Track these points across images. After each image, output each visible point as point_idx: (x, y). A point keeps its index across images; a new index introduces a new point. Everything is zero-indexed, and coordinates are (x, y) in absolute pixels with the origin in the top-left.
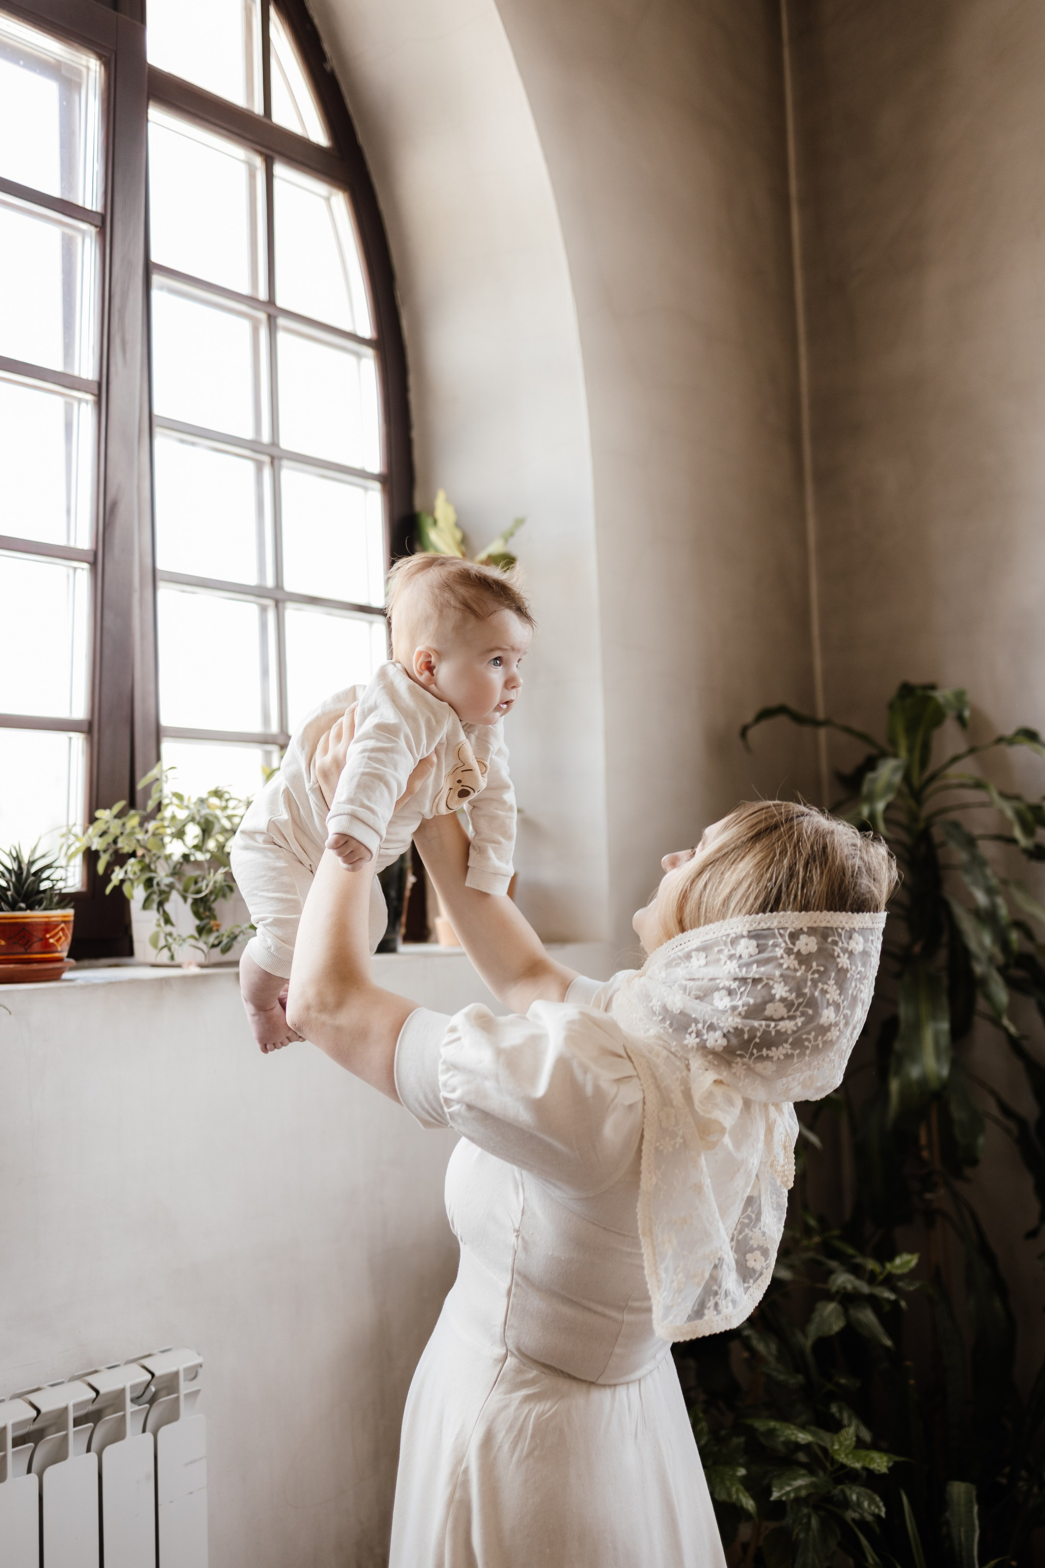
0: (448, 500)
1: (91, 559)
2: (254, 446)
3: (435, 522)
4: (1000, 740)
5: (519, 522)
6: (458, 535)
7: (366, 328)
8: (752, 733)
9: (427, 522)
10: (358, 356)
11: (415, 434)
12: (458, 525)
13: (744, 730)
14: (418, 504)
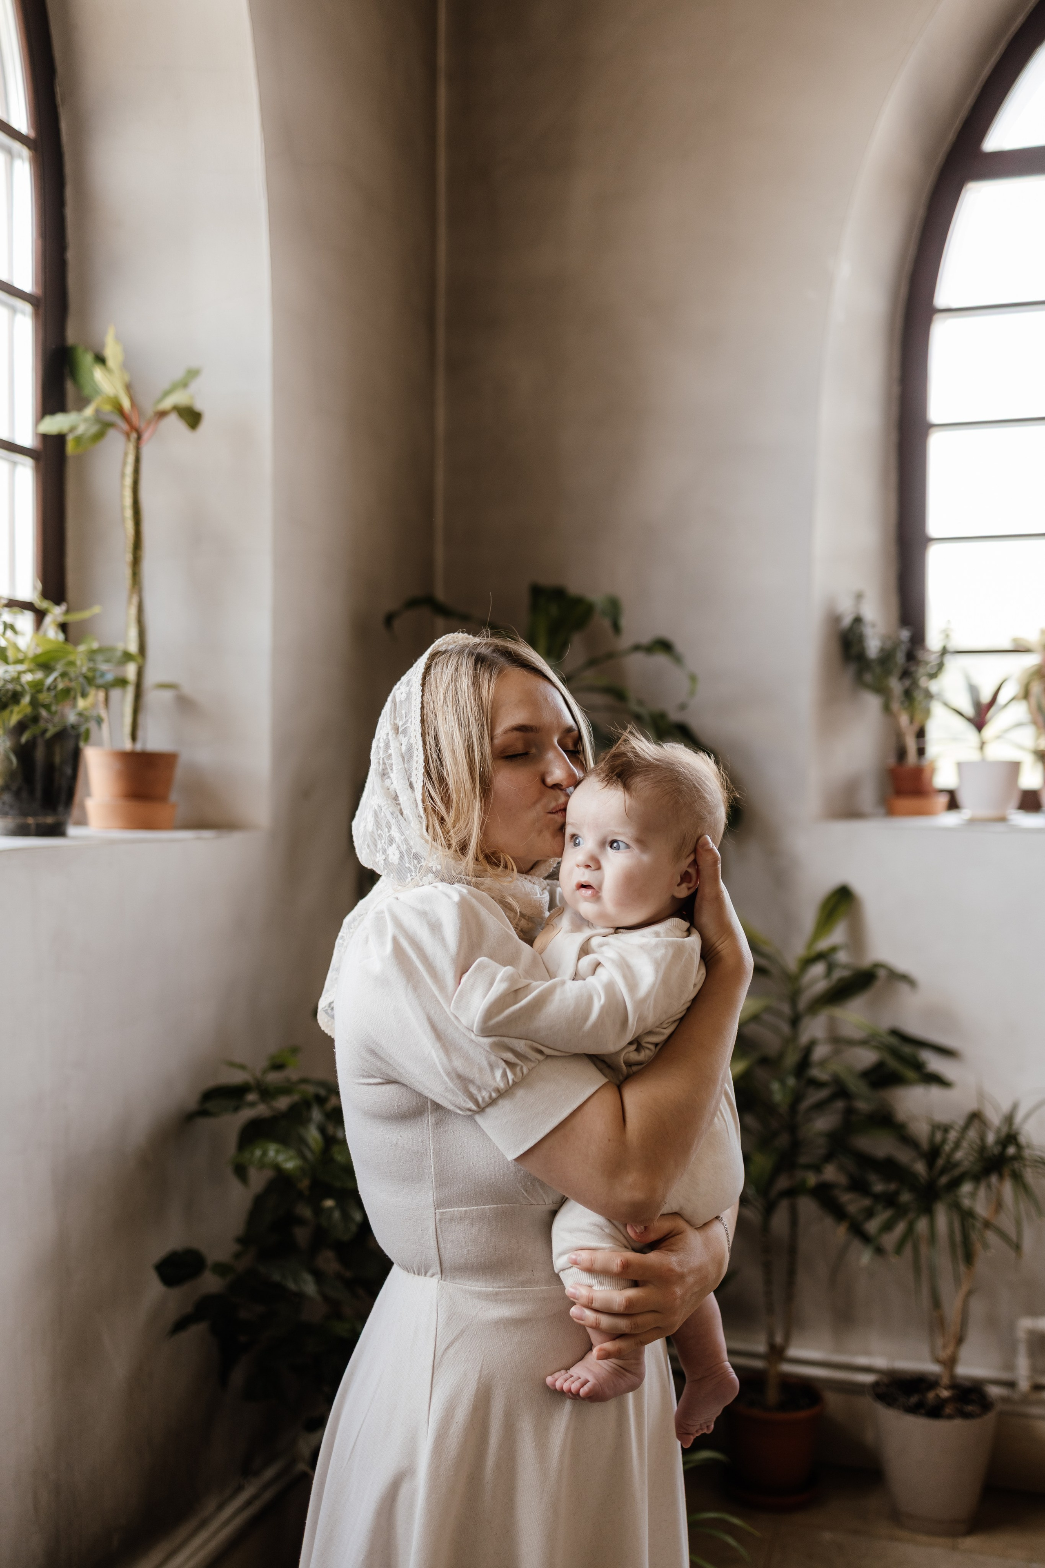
0: (118, 339)
3: (100, 359)
4: (637, 648)
5: (193, 374)
6: (127, 378)
8: (397, 623)
9: (86, 359)
10: (11, 153)
11: (70, 256)
12: (126, 366)
13: (389, 620)
14: (71, 337)
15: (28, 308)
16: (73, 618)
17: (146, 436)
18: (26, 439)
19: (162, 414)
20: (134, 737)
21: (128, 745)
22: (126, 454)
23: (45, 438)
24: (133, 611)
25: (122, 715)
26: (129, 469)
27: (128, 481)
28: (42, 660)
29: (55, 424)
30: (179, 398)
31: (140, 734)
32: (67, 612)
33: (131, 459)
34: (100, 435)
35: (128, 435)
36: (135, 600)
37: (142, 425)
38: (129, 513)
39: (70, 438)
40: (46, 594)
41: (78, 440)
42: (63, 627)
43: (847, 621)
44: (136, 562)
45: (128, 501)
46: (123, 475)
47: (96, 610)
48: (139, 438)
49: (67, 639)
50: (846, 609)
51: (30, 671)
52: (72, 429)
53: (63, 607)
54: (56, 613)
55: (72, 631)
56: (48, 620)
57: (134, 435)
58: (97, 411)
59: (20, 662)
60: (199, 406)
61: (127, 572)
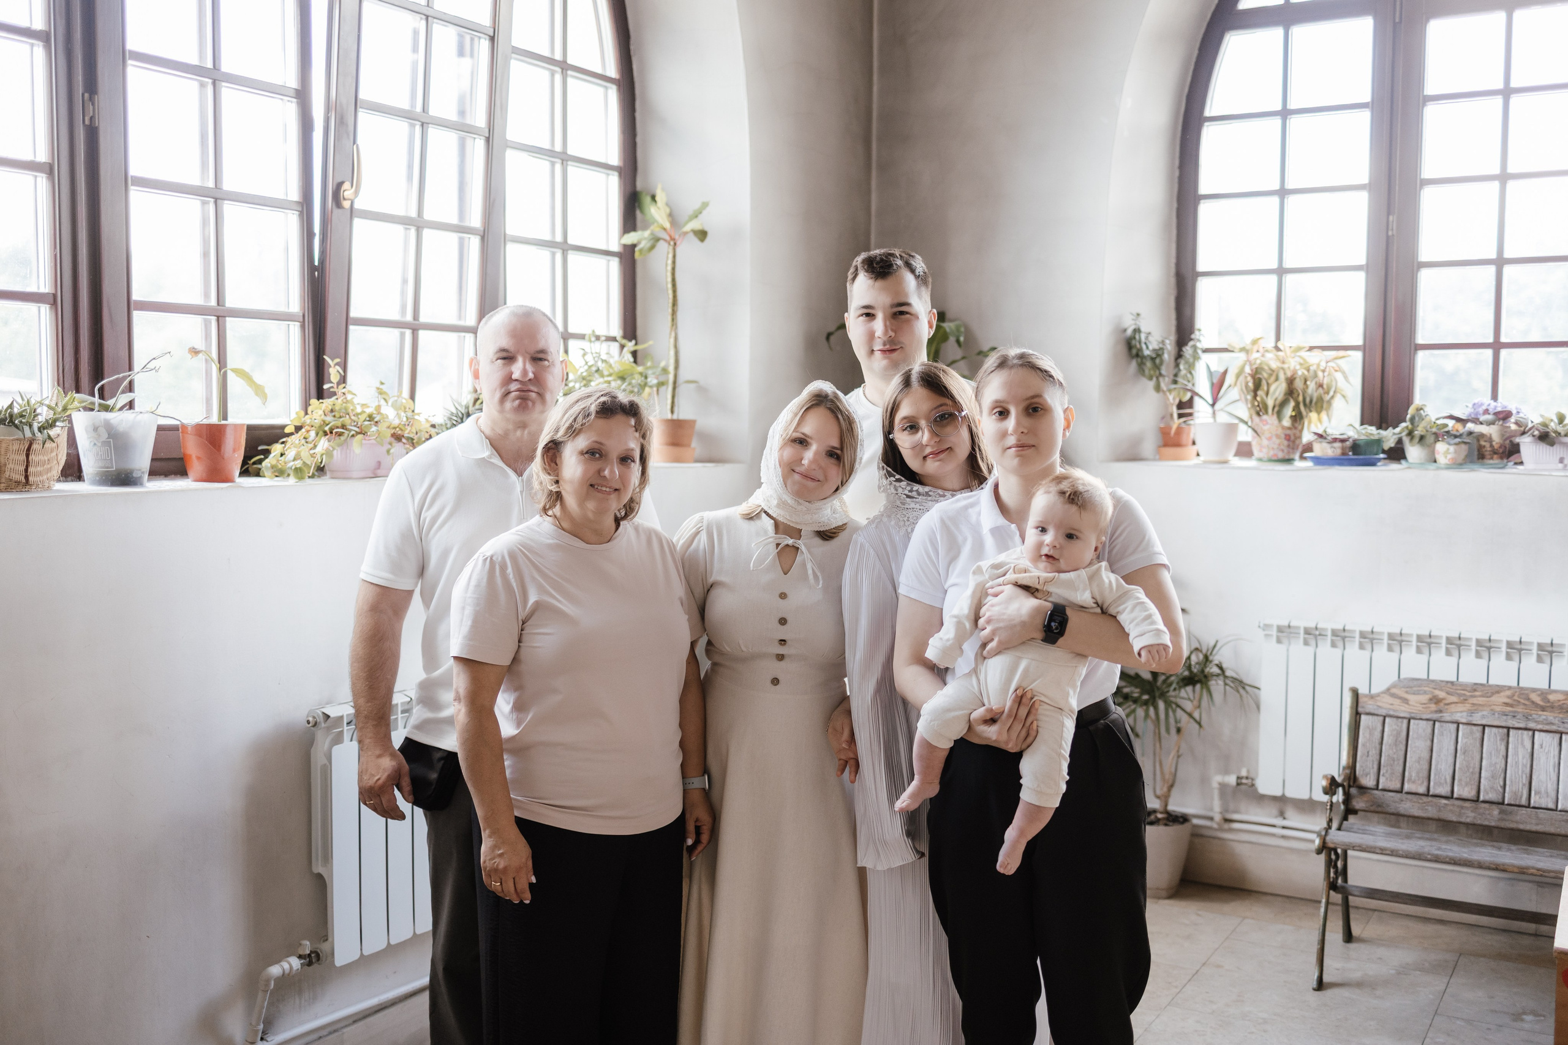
0: (663, 189)
1: (482, 234)
2: (550, 153)
3: (654, 200)
5: (705, 205)
6: (668, 210)
7: (612, 71)
8: (832, 338)
9: (648, 199)
10: (606, 88)
11: (638, 139)
12: (667, 204)
13: (829, 336)
14: (639, 185)
15: (616, 174)
16: (638, 347)
17: (678, 243)
18: (615, 247)
19: (686, 233)
20: (672, 412)
21: (669, 416)
22: (668, 253)
23: (625, 246)
24: (672, 340)
25: (667, 399)
26: (670, 262)
27: (669, 268)
28: (620, 375)
29: (631, 238)
30: (695, 225)
31: (676, 409)
32: (636, 344)
33: (671, 256)
34: (652, 247)
35: (669, 244)
36: (673, 334)
37: (677, 237)
38: (670, 286)
39: (637, 249)
40: (625, 337)
41: (641, 251)
42: (634, 354)
43: (1129, 332)
44: (674, 313)
45: (669, 279)
46: (667, 265)
47: (651, 343)
48: (675, 244)
49: (635, 362)
50: (1129, 325)
51: (614, 380)
52: (639, 243)
53: (633, 342)
54: (630, 345)
55: (639, 355)
56: (625, 349)
57: (672, 243)
58: (652, 234)
59: (610, 375)
60: (706, 229)
61: (670, 318)
